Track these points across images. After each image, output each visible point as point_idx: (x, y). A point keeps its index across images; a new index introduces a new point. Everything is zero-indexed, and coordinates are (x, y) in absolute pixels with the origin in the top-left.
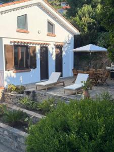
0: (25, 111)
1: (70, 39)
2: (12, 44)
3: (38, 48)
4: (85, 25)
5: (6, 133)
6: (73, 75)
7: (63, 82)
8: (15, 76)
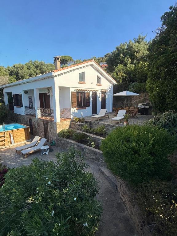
0: (86, 133)
1: (110, 87)
2: (76, 91)
3: (91, 93)
4: (120, 78)
5: (76, 146)
6: (112, 111)
7: (108, 116)
8: (77, 112)
